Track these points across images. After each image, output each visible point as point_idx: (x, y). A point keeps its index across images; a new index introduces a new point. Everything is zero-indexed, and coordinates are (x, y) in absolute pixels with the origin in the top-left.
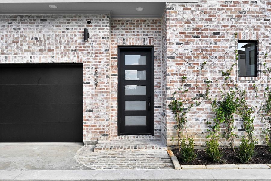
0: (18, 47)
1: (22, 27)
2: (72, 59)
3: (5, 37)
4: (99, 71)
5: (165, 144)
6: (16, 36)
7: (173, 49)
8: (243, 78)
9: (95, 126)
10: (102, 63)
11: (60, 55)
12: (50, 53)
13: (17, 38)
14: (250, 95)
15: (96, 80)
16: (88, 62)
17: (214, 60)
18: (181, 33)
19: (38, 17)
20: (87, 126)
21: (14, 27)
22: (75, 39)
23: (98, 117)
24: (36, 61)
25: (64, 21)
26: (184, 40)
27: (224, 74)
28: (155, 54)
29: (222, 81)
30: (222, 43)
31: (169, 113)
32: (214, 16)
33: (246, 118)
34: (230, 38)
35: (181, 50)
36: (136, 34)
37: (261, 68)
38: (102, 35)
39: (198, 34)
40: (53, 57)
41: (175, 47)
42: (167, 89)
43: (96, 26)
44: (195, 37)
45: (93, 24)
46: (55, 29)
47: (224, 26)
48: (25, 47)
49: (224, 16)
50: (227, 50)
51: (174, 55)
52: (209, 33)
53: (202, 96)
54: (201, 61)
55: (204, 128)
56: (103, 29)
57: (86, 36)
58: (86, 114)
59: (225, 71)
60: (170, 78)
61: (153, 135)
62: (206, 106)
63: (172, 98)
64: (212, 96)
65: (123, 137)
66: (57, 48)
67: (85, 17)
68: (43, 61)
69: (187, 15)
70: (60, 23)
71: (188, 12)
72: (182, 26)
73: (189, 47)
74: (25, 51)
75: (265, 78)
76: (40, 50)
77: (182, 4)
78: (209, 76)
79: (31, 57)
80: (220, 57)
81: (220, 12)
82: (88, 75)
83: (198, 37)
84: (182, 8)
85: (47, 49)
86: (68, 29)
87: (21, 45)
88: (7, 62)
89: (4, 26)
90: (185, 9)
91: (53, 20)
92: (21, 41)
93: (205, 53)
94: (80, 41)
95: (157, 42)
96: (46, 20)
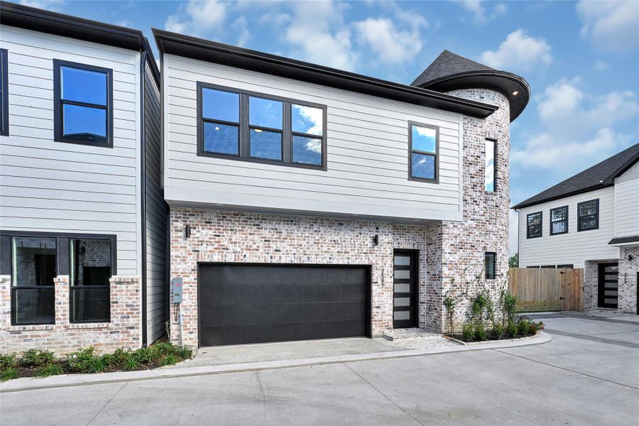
0: (318, 249)
1: (322, 229)
2: (364, 261)
3: (307, 239)
4: (385, 272)
5: (441, 333)
6: (317, 238)
7: (447, 257)
8: (488, 280)
9: (381, 321)
10: (387, 265)
11: (355, 258)
12: (346, 255)
13: (318, 240)
14: (492, 293)
15: (382, 280)
16: (377, 264)
17: (471, 267)
18: (452, 245)
19: (336, 221)
20: (376, 321)
21: (315, 229)
22: (366, 243)
23: (383, 312)
24: (335, 262)
25: (358, 226)
26: (453, 250)
27: (477, 278)
28: (421, 257)
29: (476, 283)
30: (476, 254)
31: (444, 307)
32: (472, 233)
33: (490, 310)
34: (480, 250)
35: (451, 259)
36: (407, 238)
37: (498, 273)
38: (387, 240)
39: (461, 246)
40: (348, 258)
41: (448, 255)
42: (441, 288)
43: (382, 232)
44: (460, 248)
45: (380, 230)
46: (351, 233)
47: (477, 241)
48: (325, 249)
49: (477, 233)
50: (479, 259)
51: (447, 262)
52: (468, 246)
53: (464, 294)
54: (464, 267)
55: (465, 319)
56: (388, 235)
57: (375, 240)
58: (374, 311)
59: (477, 275)
60: (444, 280)
61: (418, 327)
62: (466, 301)
63: (446, 296)
64: (470, 294)
65: (397, 330)
66: (352, 250)
67: (375, 223)
68: (341, 262)
69: (456, 231)
70: (354, 227)
71: (456, 229)
72: (452, 240)
73: (456, 256)
74: (325, 252)
75: (500, 280)
76: (338, 252)
77: (452, 222)
78: (468, 278)
79: (330, 258)
80: (475, 265)
81: (475, 230)
82: (376, 275)
83: (462, 248)
84: (452, 226)
85: (343, 251)
86: (360, 234)
87: (322, 246)
88: (310, 263)
89: (306, 228)
90: (454, 226)
91: (349, 225)
92: (322, 243)
93: (465, 261)
94: (370, 245)
95: (422, 246)
96: (342, 224)
